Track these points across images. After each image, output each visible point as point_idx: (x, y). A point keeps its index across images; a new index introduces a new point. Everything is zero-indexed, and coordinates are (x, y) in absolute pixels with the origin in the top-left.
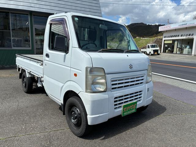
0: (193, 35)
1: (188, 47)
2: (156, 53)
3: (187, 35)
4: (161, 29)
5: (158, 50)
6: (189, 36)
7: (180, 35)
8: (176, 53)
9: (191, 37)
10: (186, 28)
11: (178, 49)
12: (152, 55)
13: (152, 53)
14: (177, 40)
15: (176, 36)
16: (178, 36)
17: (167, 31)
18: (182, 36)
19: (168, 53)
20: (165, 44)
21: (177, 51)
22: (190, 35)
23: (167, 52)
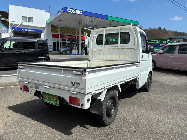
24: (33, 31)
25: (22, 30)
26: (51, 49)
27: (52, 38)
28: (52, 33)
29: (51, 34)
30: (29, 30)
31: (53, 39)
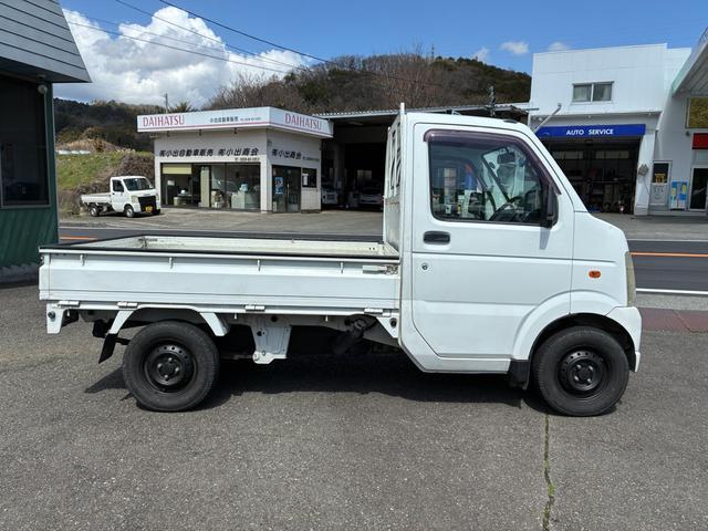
0: (255, 152)
1: (244, 188)
2: (149, 209)
3: (238, 152)
4: (144, 124)
5: (154, 197)
6: (244, 154)
7: (216, 151)
8: (211, 208)
9: (250, 158)
10: (235, 131)
11: (214, 193)
12: (136, 215)
13: (137, 207)
14: (209, 166)
15: (203, 153)
16: (210, 152)
17: (168, 134)
18: (221, 152)
19: (180, 207)
20: (164, 177)
21: (213, 199)
22: (246, 152)
23: (176, 203)
24: (606, 132)
25: (568, 133)
26: (683, 197)
27: (691, 151)
28: (693, 131)
29: (688, 134)
30: (592, 132)
31: (695, 157)
